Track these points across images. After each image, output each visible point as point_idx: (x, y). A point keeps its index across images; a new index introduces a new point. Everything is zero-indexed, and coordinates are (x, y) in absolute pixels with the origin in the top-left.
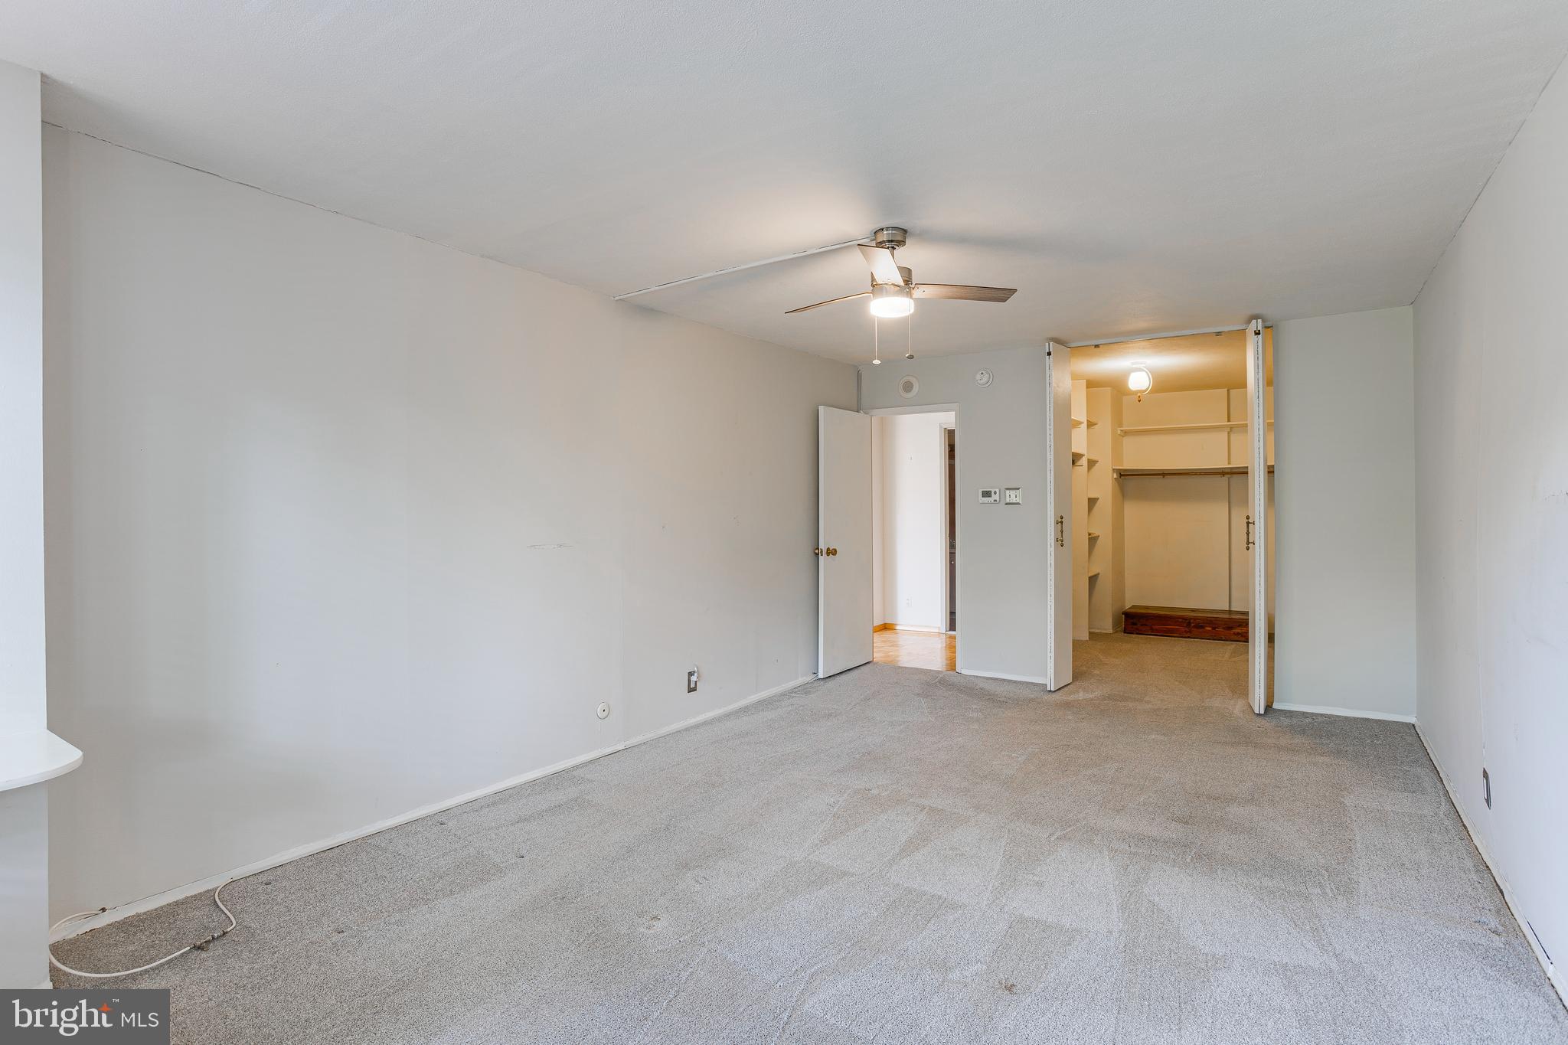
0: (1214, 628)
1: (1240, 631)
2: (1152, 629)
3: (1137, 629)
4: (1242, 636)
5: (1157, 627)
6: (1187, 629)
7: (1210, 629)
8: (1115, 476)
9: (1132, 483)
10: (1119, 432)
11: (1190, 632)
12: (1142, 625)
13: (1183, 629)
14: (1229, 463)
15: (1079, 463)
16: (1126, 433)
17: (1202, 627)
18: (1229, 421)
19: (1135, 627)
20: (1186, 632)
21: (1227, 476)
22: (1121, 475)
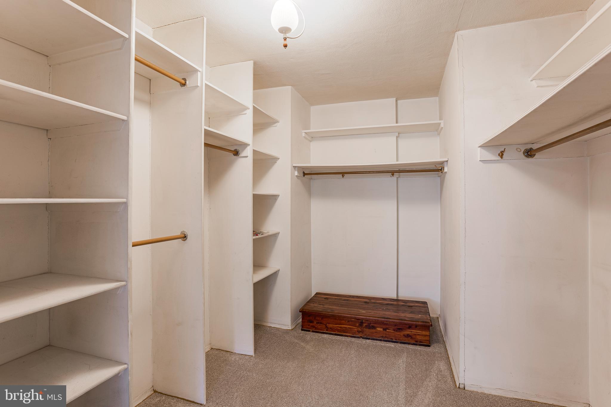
0: (385, 329)
1: (408, 333)
2: (327, 328)
3: (313, 327)
4: (412, 338)
5: (330, 326)
6: (360, 329)
7: (381, 329)
8: (296, 173)
9: (318, 182)
10: (304, 135)
11: (362, 332)
12: (318, 323)
13: (355, 329)
14: (397, 161)
15: (243, 154)
16: (313, 137)
17: (374, 328)
18: (397, 123)
19: (311, 324)
20: (359, 332)
21: (396, 175)
22: (304, 174)
